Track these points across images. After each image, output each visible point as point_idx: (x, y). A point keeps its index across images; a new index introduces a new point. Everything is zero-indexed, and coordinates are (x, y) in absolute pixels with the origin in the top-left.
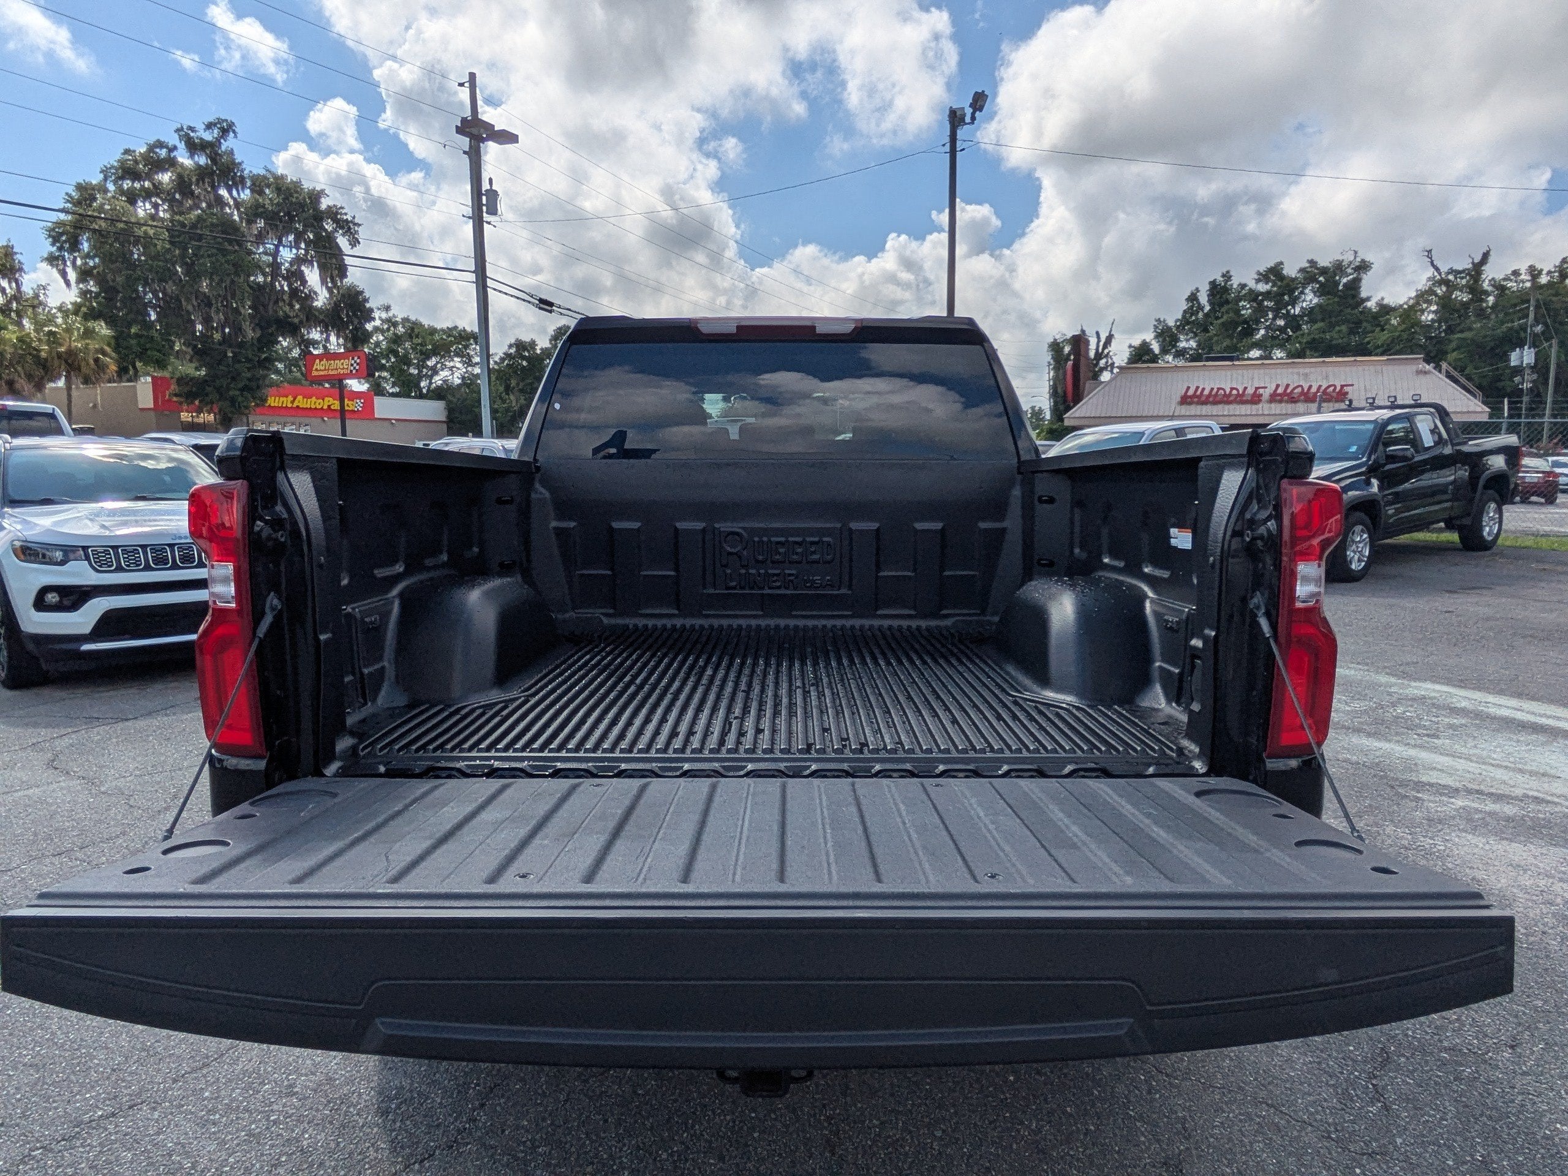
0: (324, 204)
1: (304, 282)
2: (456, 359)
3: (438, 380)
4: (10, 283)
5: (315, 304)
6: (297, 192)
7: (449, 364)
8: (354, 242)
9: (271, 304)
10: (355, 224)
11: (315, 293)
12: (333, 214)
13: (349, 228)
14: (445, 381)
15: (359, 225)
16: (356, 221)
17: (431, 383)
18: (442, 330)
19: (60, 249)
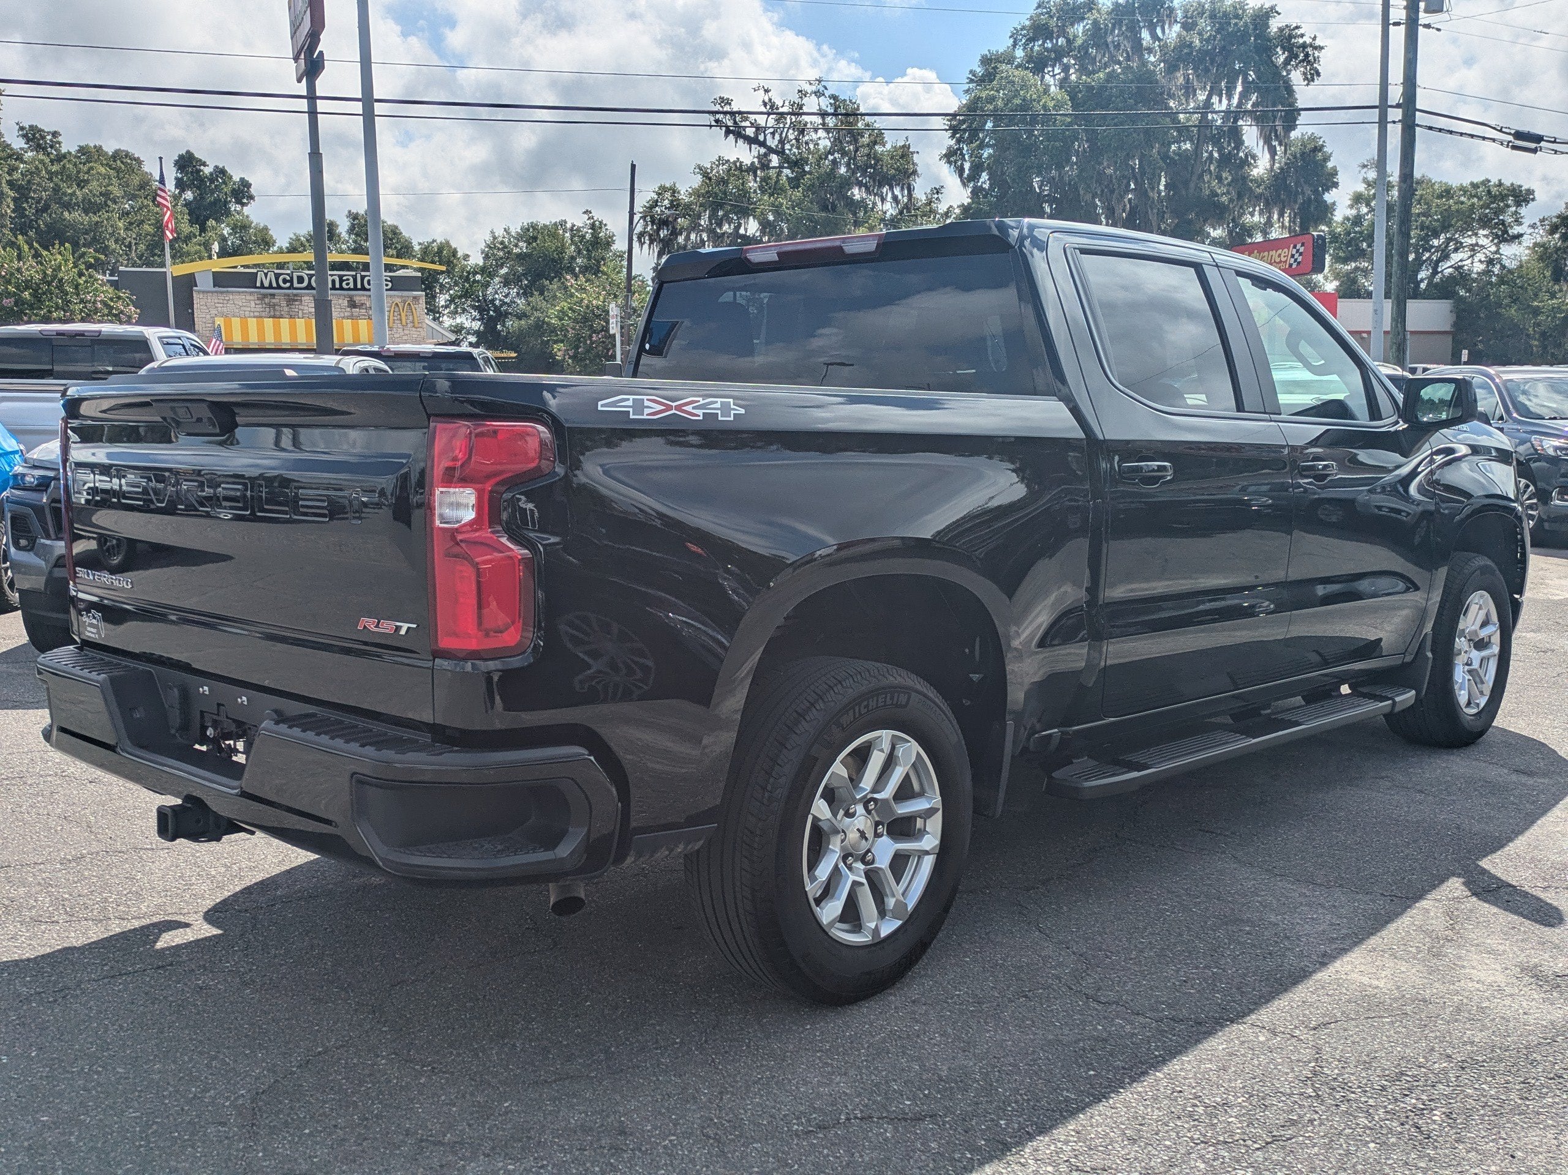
0: (1275, 25)
1: (1239, 143)
2: (1482, 232)
3: (1446, 268)
4: (902, 189)
5: (1255, 172)
6: (1237, 16)
7: (1468, 241)
8: (1312, 75)
9: (1194, 178)
10: (1315, 48)
11: (1254, 157)
12: (1288, 38)
13: (1307, 55)
14: (1458, 268)
15: (1321, 48)
16: (1317, 43)
17: (1435, 272)
18: (1462, 189)
19: (959, 141)
